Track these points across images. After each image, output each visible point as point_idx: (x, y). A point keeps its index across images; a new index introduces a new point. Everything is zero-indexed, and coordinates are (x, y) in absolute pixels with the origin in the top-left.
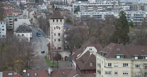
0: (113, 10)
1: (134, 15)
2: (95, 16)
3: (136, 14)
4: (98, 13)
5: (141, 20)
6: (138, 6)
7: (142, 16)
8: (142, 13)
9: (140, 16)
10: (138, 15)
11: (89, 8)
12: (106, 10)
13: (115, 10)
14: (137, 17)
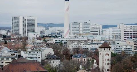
0: (97, 44)
1: (115, 48)
2: (83, 48)
3: (116, 47)
4: (85, 46)
5: (120, 52)
6: (110, 41)
7: (120, 49)
8: (120, 47)
9: (119, 49)
10: (117, 48)
11: (74, 42)
12: (91, 44)
13: (98, 44)
14: (116, 50)
